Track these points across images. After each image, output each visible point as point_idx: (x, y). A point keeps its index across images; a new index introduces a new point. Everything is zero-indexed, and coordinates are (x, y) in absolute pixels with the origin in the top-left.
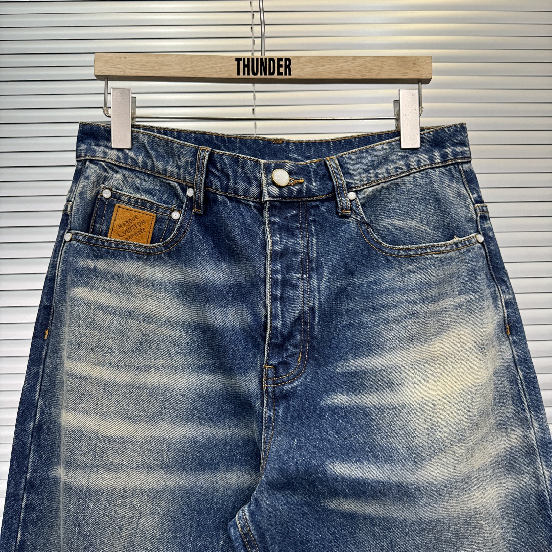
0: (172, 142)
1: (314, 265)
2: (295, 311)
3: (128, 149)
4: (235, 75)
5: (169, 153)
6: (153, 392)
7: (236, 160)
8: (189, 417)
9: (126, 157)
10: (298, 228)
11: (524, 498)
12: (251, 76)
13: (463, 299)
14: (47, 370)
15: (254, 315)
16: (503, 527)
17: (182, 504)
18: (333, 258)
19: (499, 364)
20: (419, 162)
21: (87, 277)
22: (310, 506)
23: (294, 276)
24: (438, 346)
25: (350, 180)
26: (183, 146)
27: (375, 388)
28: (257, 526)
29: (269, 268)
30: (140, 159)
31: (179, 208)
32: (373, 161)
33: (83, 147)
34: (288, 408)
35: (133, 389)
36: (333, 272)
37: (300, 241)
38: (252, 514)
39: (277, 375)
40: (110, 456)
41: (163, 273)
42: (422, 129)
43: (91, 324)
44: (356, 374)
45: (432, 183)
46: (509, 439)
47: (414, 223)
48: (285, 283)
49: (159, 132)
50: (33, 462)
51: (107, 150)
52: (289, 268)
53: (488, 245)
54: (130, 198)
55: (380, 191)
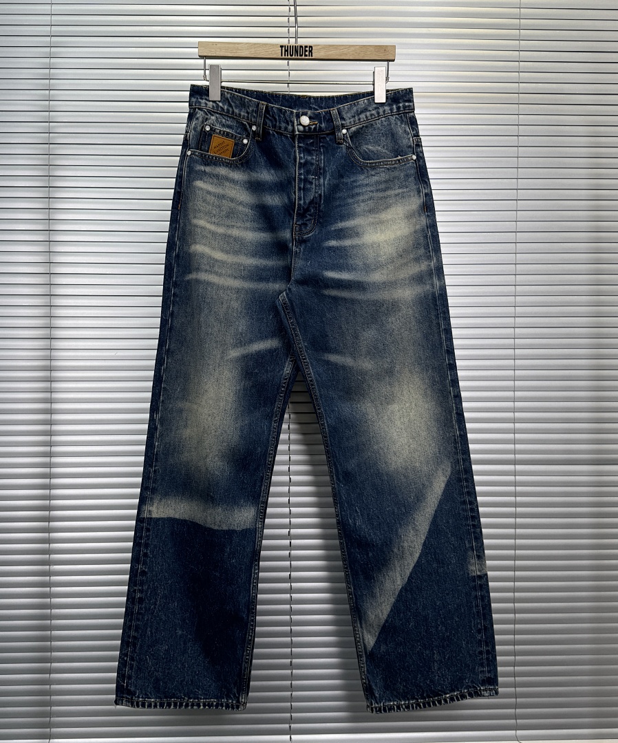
0: (245, 98)
1: (322, 171)
2: (311, 196)
3: (219, 101)
4: (280, 57)
5: (243, 104)
6: (236, 239)
7: (280, 110)
8: (254, 255)
9: (218, 105)
10: (313, 150)
11: (426, 297)
12: (289, 57)
13: (400, 191)
14: (181, 226)
15: (289, 198)
16: (413, 310)
17: (251, 297)
18: (332, 167)
19: (418, 227)
20: (384, 111)
21: (202, 175)
22: (315, 293)
23: (311, 177)
24: (384, 216)
25: (343, 122)
26: (250, 101)
27: (350, 237)
28: (289, 300)
29: (297, 172)
30: (226, 107)
31: (247, 137)
32: (357, 111)
33: (194, 100)
34: (306, 247)
35: (226, 237)
36: (332, 176)
37: (314, 158)
38: (287, 294)
39: (300, 230)
40: (216, 269)
41: (238, 175)
42: (387, 91)
43: (204, 201)
44: (341, 230)
45: (391, 124)
46: (420, 267)
47: (380, 148)
48: (306, 181)
49: (236, 92)
50: (176, 272)
51: (207, 102)
52: (308, 172)
53: (419, 161)
54: (220, 131)
55: (361, 128)
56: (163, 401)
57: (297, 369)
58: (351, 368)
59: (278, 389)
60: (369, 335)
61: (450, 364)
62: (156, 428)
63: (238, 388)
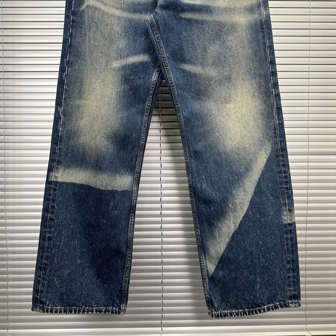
11: (255, 24)
16: (246, 33)
17: (128, 24)
22: (175, 17)
28: (156, 20)
38: (154, 16)
50: (74, 4)
56: (65, 99)
57: (162, 76)
58: (201, 75)
59: (148, 92)
60: (214, 49)
61: (272, 72)
62: (60, 118)
63: (119, 90)
